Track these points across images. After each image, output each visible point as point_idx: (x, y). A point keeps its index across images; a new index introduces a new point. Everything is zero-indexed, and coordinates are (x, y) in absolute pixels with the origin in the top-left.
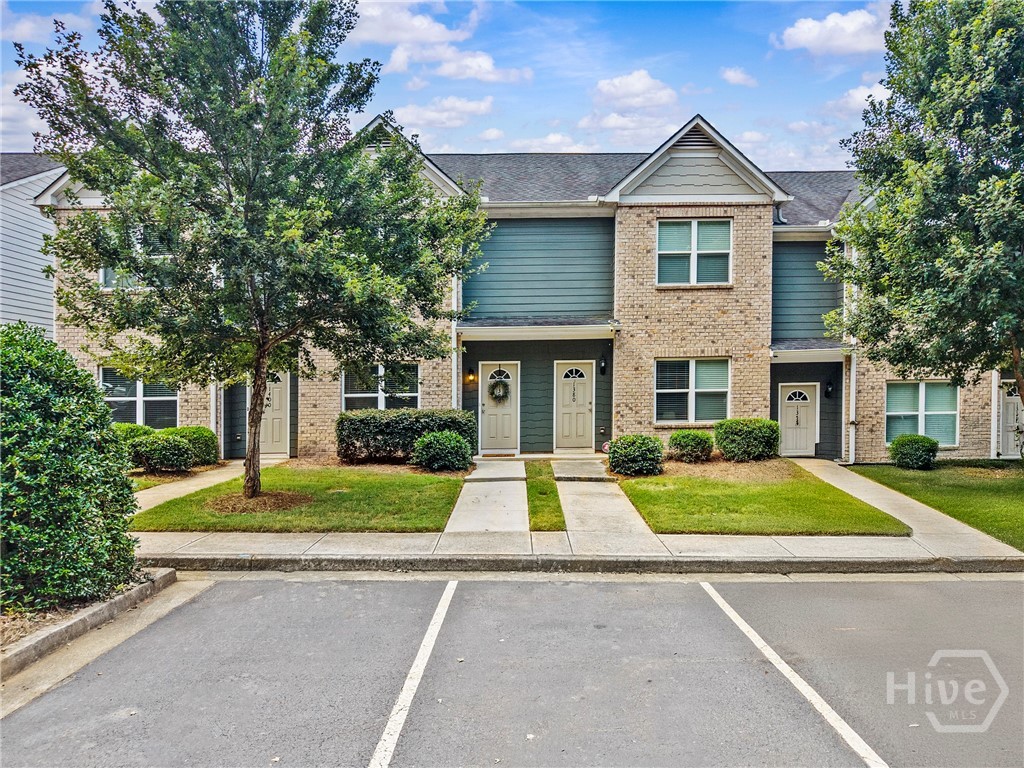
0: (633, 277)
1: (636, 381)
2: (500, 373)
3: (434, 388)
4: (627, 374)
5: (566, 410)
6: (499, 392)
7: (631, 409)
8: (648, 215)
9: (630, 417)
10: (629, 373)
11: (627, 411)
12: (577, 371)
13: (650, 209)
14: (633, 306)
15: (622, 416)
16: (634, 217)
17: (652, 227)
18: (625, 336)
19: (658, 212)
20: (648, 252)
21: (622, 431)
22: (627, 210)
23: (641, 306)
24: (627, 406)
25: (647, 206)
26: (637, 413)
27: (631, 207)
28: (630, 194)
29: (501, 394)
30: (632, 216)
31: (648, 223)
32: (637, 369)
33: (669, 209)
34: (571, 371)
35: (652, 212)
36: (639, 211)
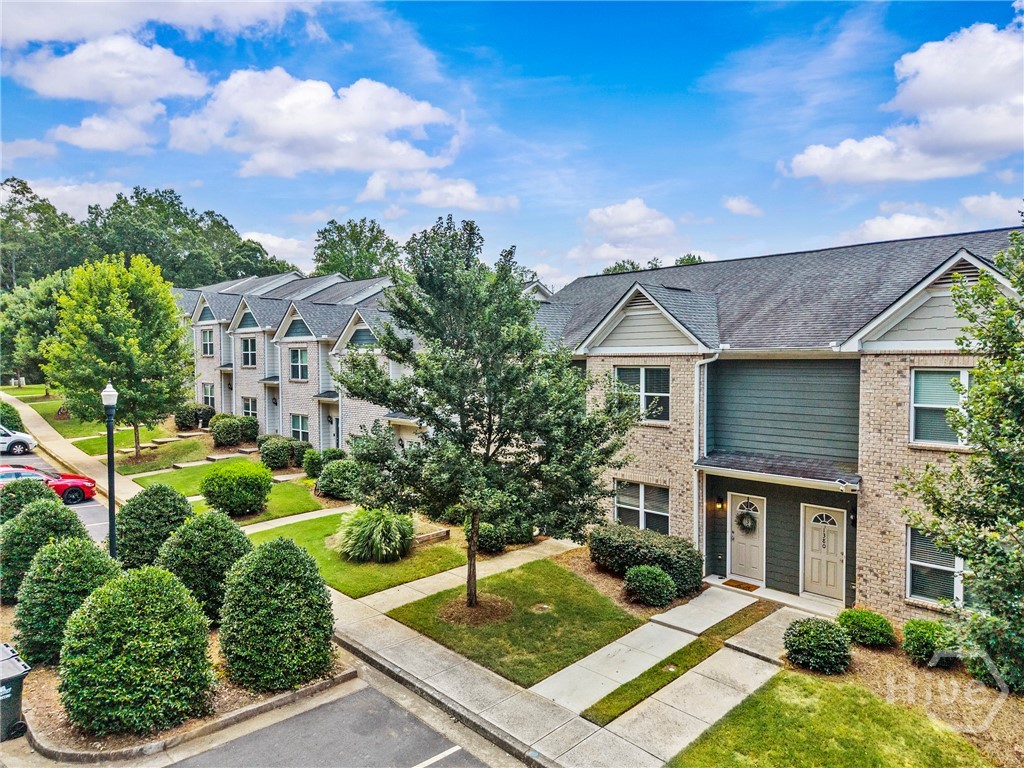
0: (880, 431)
1: (882, 546)
2: (749, 505)
3: (680, 513)
4: (871, 536)
5: (816, 555)
6: (747, 523)
7: (876, 575)
8: (898, 364)
9: (875, 584)
10: (873, 534)
11: (870, 576)
12: (828, 517)
13: (901, 357)
14: (879, 463)
15: (865, 580)
16: (881, 365)
17: (904, 377)
18: (869, 494)
19: (912, 361)
20: (899, 404)
21: (865, 596)
22: (872, 358)
23: (890, 464)
24: (871, 571)
25: (897, 355)
26: (883, 581)
27: (877, 355)
28: (878, 340)
29: (749, 524)
30: (878, 365)
31: (899, 372)
32: (883, 533)
33: (927, 357)
34: (821, 516)
35: (904, 360)
36: (888, 359)
